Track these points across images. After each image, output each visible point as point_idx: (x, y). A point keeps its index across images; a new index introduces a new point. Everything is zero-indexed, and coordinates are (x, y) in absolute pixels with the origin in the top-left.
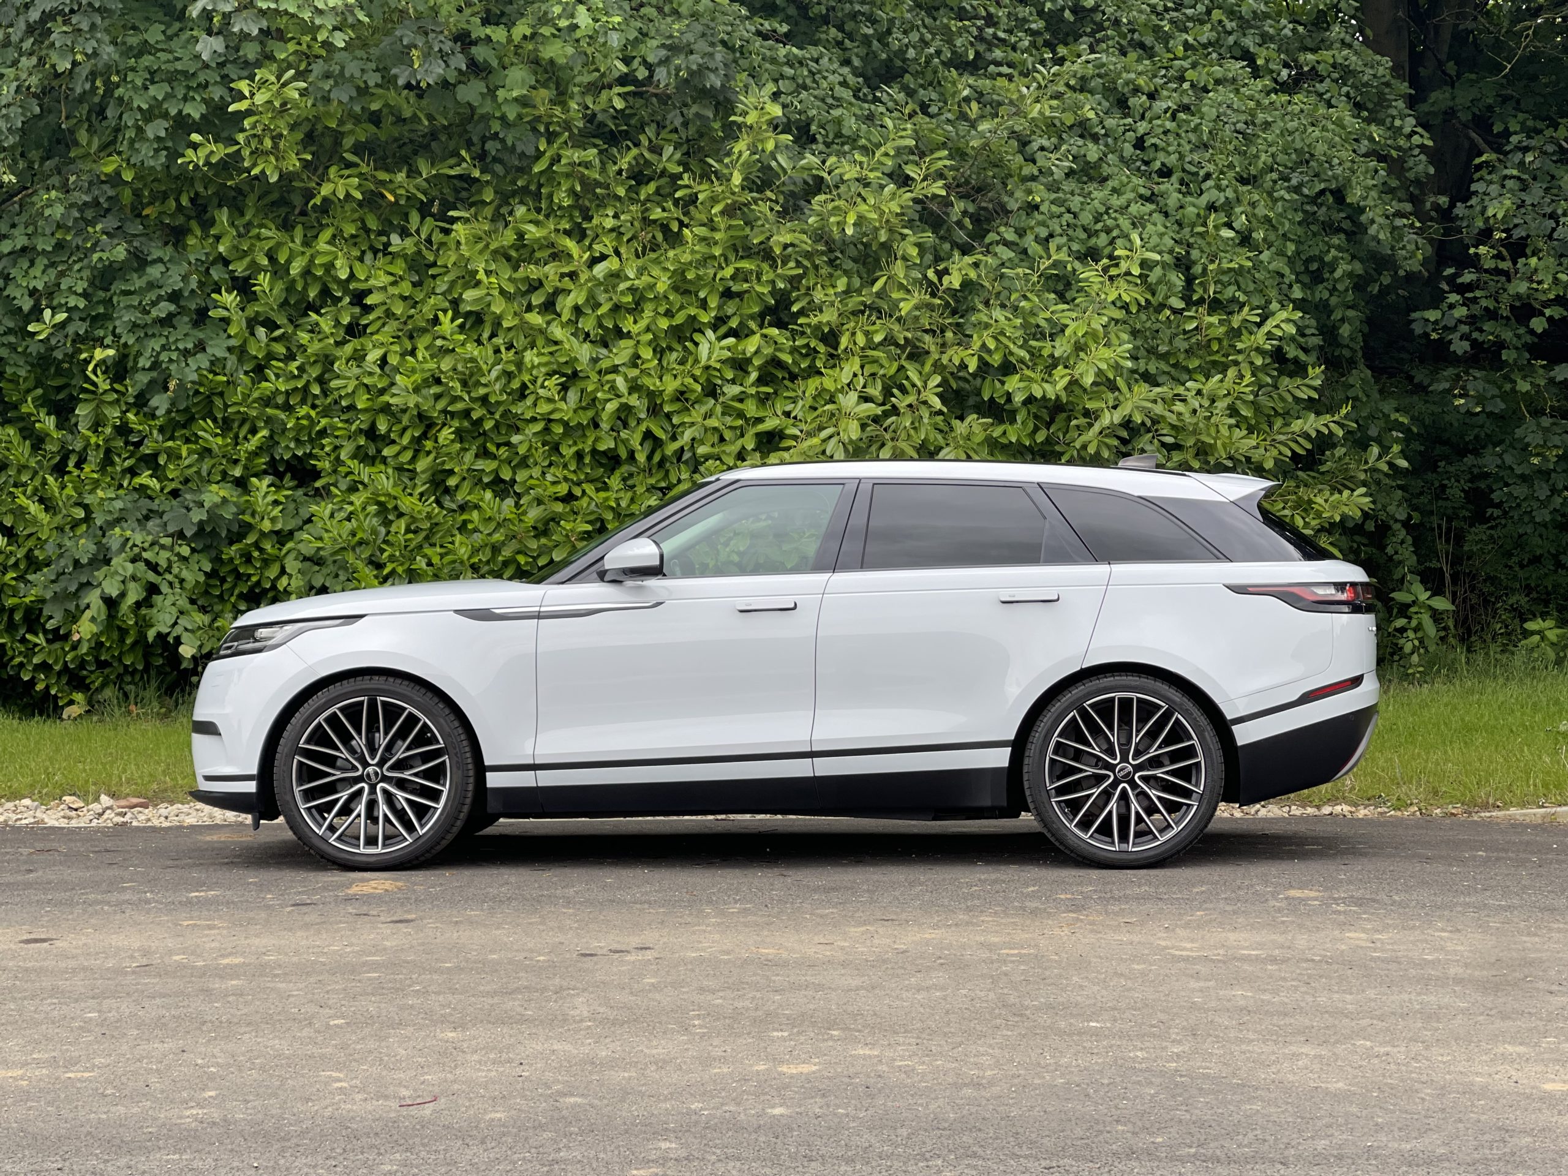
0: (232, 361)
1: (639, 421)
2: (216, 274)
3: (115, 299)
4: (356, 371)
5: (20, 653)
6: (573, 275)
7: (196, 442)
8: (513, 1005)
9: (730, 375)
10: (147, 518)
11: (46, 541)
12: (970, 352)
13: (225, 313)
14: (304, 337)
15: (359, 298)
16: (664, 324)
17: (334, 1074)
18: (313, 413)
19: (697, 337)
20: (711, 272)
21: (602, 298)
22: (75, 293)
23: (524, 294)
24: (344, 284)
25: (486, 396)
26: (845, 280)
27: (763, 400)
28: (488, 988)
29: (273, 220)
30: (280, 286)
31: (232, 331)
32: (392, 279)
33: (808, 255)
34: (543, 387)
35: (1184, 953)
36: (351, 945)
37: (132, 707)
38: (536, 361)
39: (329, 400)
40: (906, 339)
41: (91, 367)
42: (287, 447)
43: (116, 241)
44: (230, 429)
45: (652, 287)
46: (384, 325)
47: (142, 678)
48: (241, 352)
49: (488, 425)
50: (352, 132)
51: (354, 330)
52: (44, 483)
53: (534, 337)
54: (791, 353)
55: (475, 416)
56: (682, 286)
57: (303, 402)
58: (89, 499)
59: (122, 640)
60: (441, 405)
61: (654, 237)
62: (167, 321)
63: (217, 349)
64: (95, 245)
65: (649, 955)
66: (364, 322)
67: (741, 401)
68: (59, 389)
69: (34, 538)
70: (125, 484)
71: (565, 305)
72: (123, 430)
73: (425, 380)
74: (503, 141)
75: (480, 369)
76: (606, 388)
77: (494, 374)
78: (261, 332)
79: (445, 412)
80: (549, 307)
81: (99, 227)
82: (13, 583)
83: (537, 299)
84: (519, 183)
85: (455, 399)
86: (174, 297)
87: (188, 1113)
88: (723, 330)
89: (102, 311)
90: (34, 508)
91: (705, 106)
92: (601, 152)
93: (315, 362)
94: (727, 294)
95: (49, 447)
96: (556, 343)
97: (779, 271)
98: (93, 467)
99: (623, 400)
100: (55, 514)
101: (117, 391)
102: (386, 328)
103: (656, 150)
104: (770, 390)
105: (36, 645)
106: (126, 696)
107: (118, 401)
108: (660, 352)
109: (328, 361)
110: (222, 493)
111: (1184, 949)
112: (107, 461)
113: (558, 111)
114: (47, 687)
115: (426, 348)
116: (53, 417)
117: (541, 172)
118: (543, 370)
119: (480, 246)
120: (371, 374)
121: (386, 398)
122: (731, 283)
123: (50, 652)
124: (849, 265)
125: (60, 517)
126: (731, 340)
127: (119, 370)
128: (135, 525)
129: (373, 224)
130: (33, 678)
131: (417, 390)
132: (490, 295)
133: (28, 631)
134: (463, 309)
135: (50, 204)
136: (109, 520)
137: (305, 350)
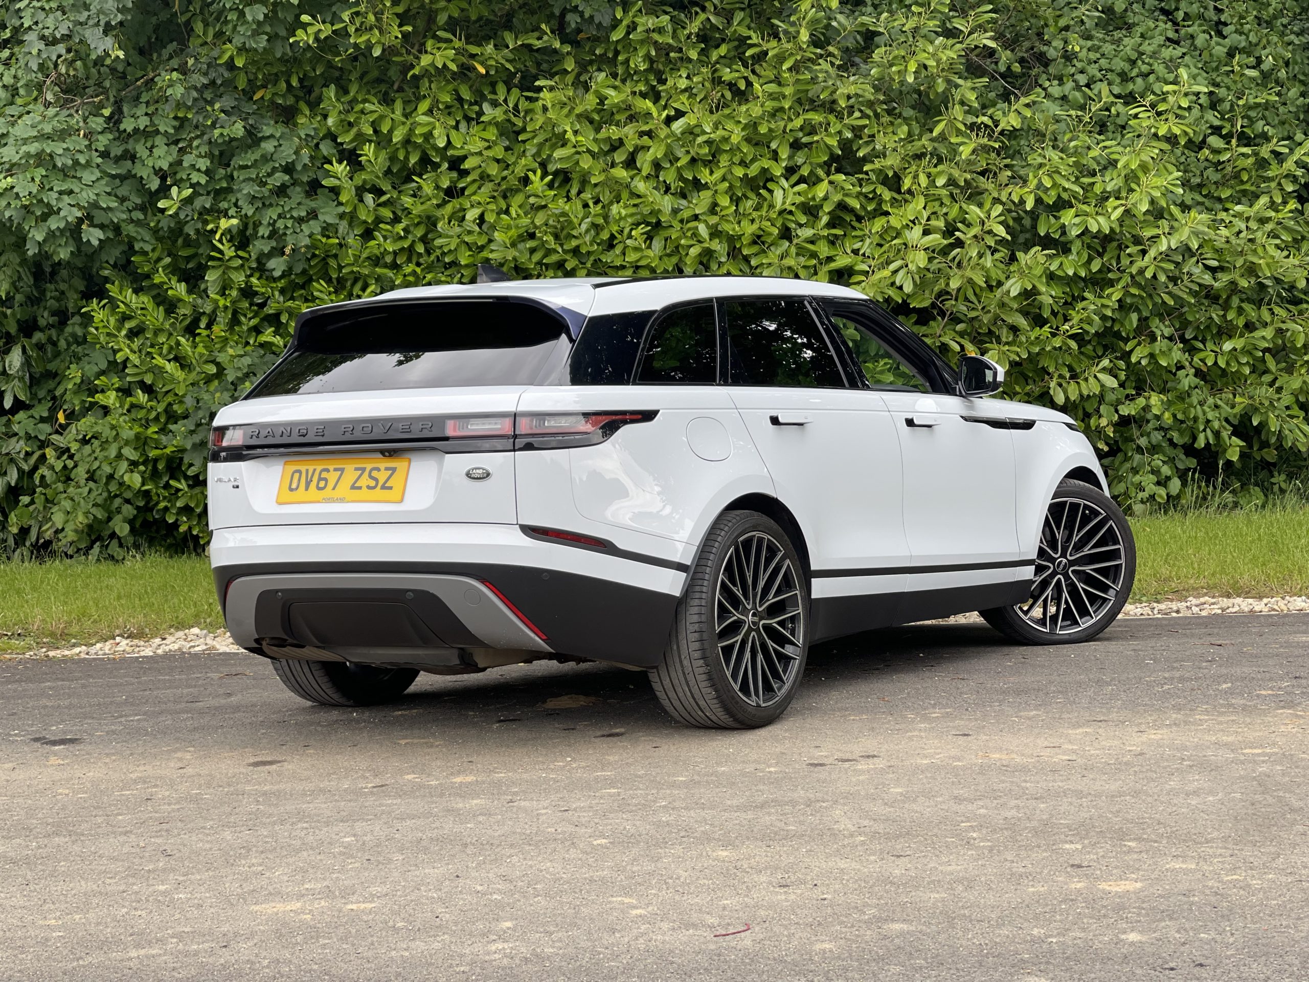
0: (343, 226)
1: (720, 264)
2: (326, 148)
3: (235, 174)
4: (458, 230)
5: (165, 498)
6: (649, 134)
7: (313, 301)
9: (803, 219)
11: (183, 396)
12: (1027, 190)
13: (337, 182)
14: (407, 201)
15: (456, 164)
16: (739, 172)
17: (627, 900)
18: (418, 270)
19: (770, 185)
20: (782, 124)
21: (680, 152)
22: (199, 170)
23: (607, 153)
24: (442, 152)
25: (578, 247)
26: (905, 128)
27: (832, 242)
29: (375, 95)
30: (383, 155)
31: (343, 198)
32: (487, 144)
33: (871, 104)
34: (630, 236)
38: (623, 212)
39: (432, 257)
40: (965, 180)
41: (217, 237)
43: (234, 119)
44: (344, 288)
45: (726, 140)
46: (479, 188)
48: (352, 218)
50: (445, 9)
51: (452, 193)
52: (178, 344)
53: (619, 191)
54: (857, 197)
55: (568, 266)
56: (755, 140)
57: (409, 260)
58: (221, 358)
60: (536, 257)
61: (723, 95)
62: (282, 191)
63: (329, 214)
64: (214, 124)
66: (461, 185)
67: (812, 242)
68: (188, 259)
69: (171, 394)
70: (251, 342)
71: (645, 161)
72: (247, 292)
73: (520, 236)
74: (582, 14)
75: (570, 222)
76: (689, 234)
77: (584, 227)
78: (369, 198)
79: (540, 263)
80: (630, 163)
81: (217, 106)
82: (156, 436)
83: (620, 157)
84: (597, 52)
85: (549, 252)
86: (288, 169)
88: (794, 178)
89: (225, 185)
90: (170, 367)
92: (672, 19)
93: (419, 224)
94: (796, 146)
95: (182, 311)
96: (639, 196)
97: (846, 121)
98: (222, 327)
99: (705, 245)
100: (190, 371)
101: (241, 258)
102: (482, 190)
104: (841, 233)
105: (178, 490)
107: (242, 266)
108: (736, 201)
109: (430, 222)
112: (235, 321)
114: (190, 528)
115: (520, 207)
116: (183, 284)
117: (618, 41)
118: (630, 220)
119: (566, 110)
120: (470, 232)
121: (485, 254)
122: (801, 134)
123: (191, 497)
124: (909, 112)
125: (194, 373)
126: (803, 186)
127: (241, 239)
129: (466, 95)
130: (177, 520)
131: (514, 245)
132: (578, 153)
133: (171, 478)
134: (551, 168)
135: (171, 84)
136: (240, 375)
137: (410, 213)
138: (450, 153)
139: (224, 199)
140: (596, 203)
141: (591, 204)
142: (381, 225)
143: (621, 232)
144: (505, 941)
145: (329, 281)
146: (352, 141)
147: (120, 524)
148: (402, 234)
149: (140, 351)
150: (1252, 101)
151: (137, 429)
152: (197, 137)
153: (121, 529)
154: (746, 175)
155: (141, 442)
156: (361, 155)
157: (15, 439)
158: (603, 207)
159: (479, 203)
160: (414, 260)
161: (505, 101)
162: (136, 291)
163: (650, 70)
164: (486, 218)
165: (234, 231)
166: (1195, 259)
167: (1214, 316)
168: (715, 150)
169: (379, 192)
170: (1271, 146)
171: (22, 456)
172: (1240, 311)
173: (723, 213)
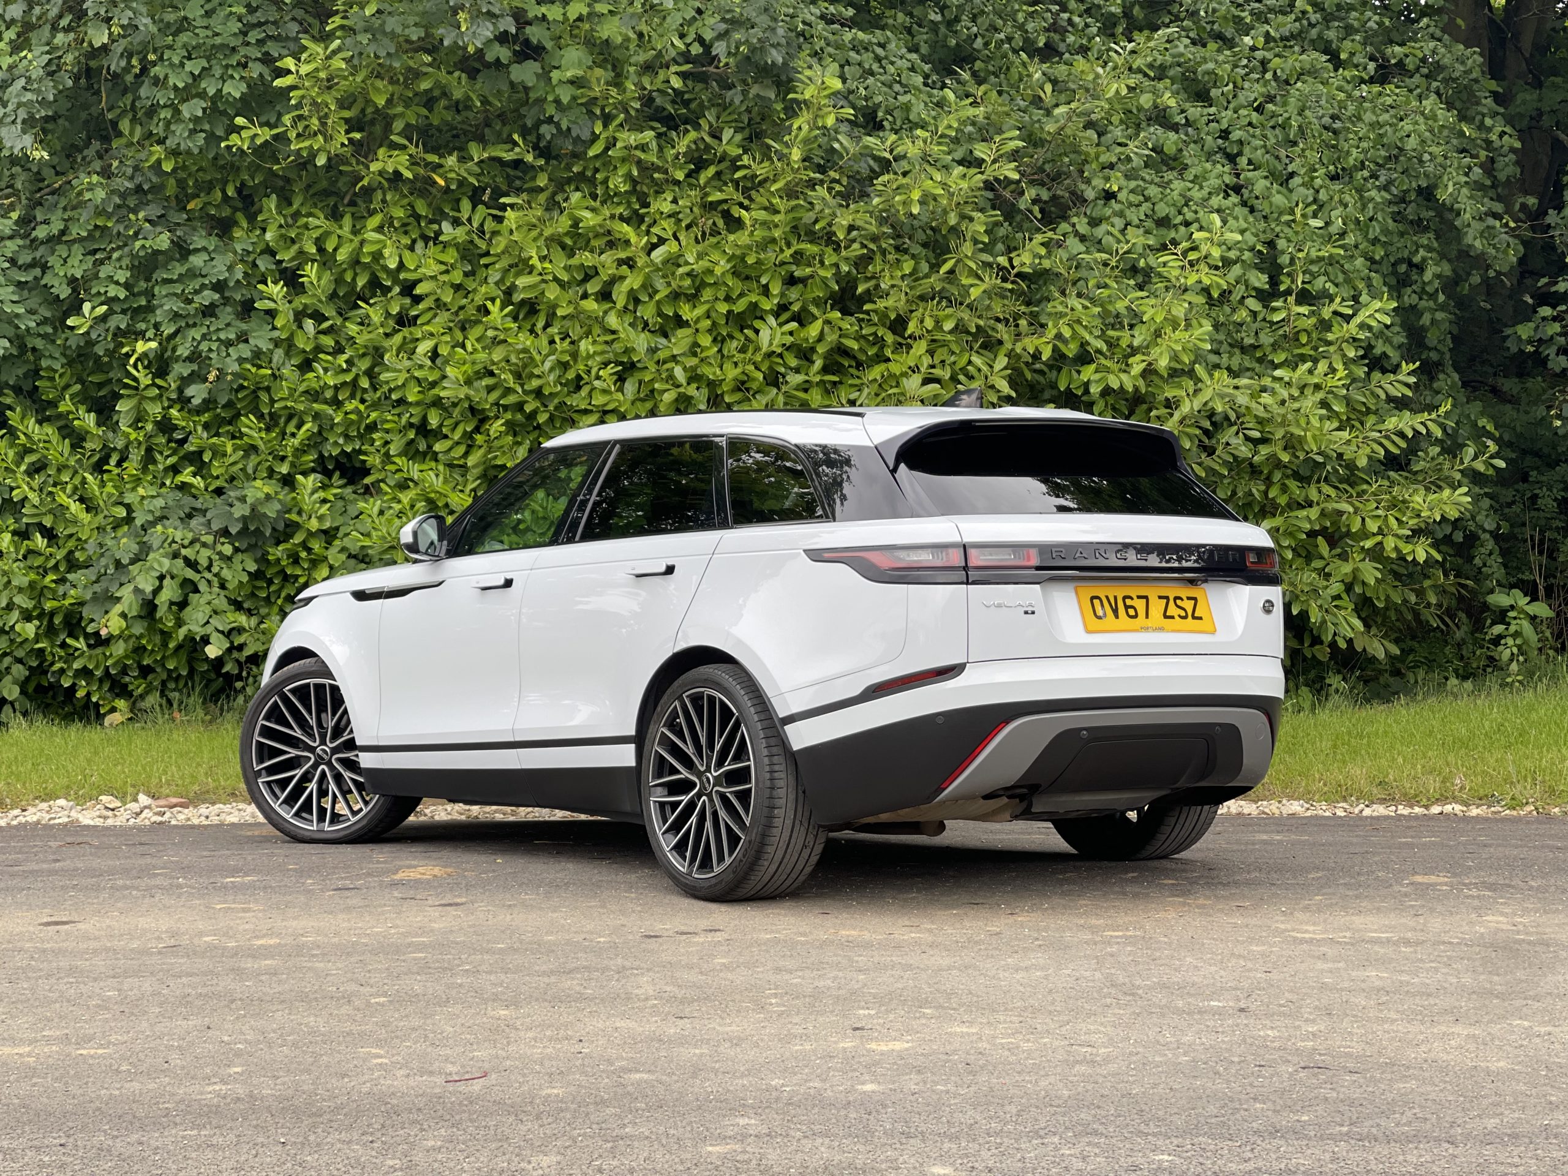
0: (279, 354)
2: (263, 264)
4: (407, 364)
5: (61, 658)
6: (630, 263)
7: (241, 438)
8: (571, 984)
9: (793, 362)
10: (190, 516)
11: (86, 541)
12: (1044, 340)
13: (272, 305)
14: (352, 328)
15: (408, 289)
17: (374, 1051)
18: (362, 407)
20: (772, 255)
23: (579, 282)
24: (394, 274)
25: (540, 388)
26: (911, 263)
27: (828, 390)
28: (544, 968)
30: (327, 276)
31: (279, 323)
32: (443, 268)
33: (875, 239)
34: (598, 378)
35: (1307, 936)
36: (397, 927)
37: (176, 715)
39: (378, 394)
40: (978, 327)
41: (132, 361)
42: (336, 443)
43: (159, 229)
44: (277, 425)
45: (710, 272)
46: (435, 315)
47: (186, 684)
48: (289, 345)
49: (542, 418)
50: (402, 115)
51: (404, 320)
52: (84, 481)
53: (591, 325)
55: (528, 408)
57: (352, 396)
58: (129, 498)
59: (165, 645)
60: (494, 396)
61: (714, 223)
62: (209, 311)
63: (261, 340)
64: (136, 234)
65: (719, 937)
66: (414, 313)
67: (806, 390)
68: (100, 386)
69: (74, 539)
70: (168, 483)
72: (165, 426)
73: (477, 373)
74: (558, 125)
75: (532, 358)
77: (548, 365)
78: (309, 324)
79: (497, 404)
80: (605, 296)
81: (141, 215)
83: (593, 287)
84: (575, 169)
85: (508, 391)
86: (219, 287)
87: (210, 1088)
88: (785, 316)
89: (144, 303)
90: (75, 507)
91: (767, 86)
92: (659, 136)
93: (364, 355)
94: (791, 281)
95: (89, 445)
96: (613, 332)
97: (843, 254)
98: (135, 465)
99: (682, 390)
100: (96, 514)
102: (437, 319)
103: (716, 135)
105: (77, 649)
106: (170, 703)
107: (161, 396)
108: (720, 340)
109: (377, 353)
110: (266, 489)
111: (1306, 931)
112: (149, 458)
113: (614, 92)
114: (88, 695)
115: (478, 340)
116: (92, 414)
117: (596, 157)
118: (598, 359)
119: (534, 233)
120: (421, 367)
121: (435, 391)
123: (90, 657)
124: (917, 249)
125: (101, 516)
127: (160, 365)
128: (178, 523)
130: (74, 685)
131: (468, 382)
132: (544, 281)
133: (70, 635)
134: (517, 297)
135: (91, 188)
136: (151, 518)
137: (355, 343)
138: (402, 276)
139: (143, 320)
140: (562, 339)
141: (557, 340)
142: (321, 356)
143: (588, 372)
144: (226, 1083)
145: (260, 417)
146: (292, 259)
147: (9, 686)
148: (345, 366)
149: (41, 490)
150: (1314, 254)
151: (33, 576)
152: (119, 248)
153: (11, 691)
154: (729, 312)
155: (36, 591)
156: (302, 276)
158: (572, 343)
159: (432, 334)
160: (358, 397)
161: (469, 220)
162: (40, 422)
163: (633, 191)
164: (440, 351)
165: (152, 355)
166: (1235, 428)
167: (1254, 491)
168: (699, 283)
169: (319, 317)
170: (1335, 306)
172: (1284, 489)
173: (704, 355)
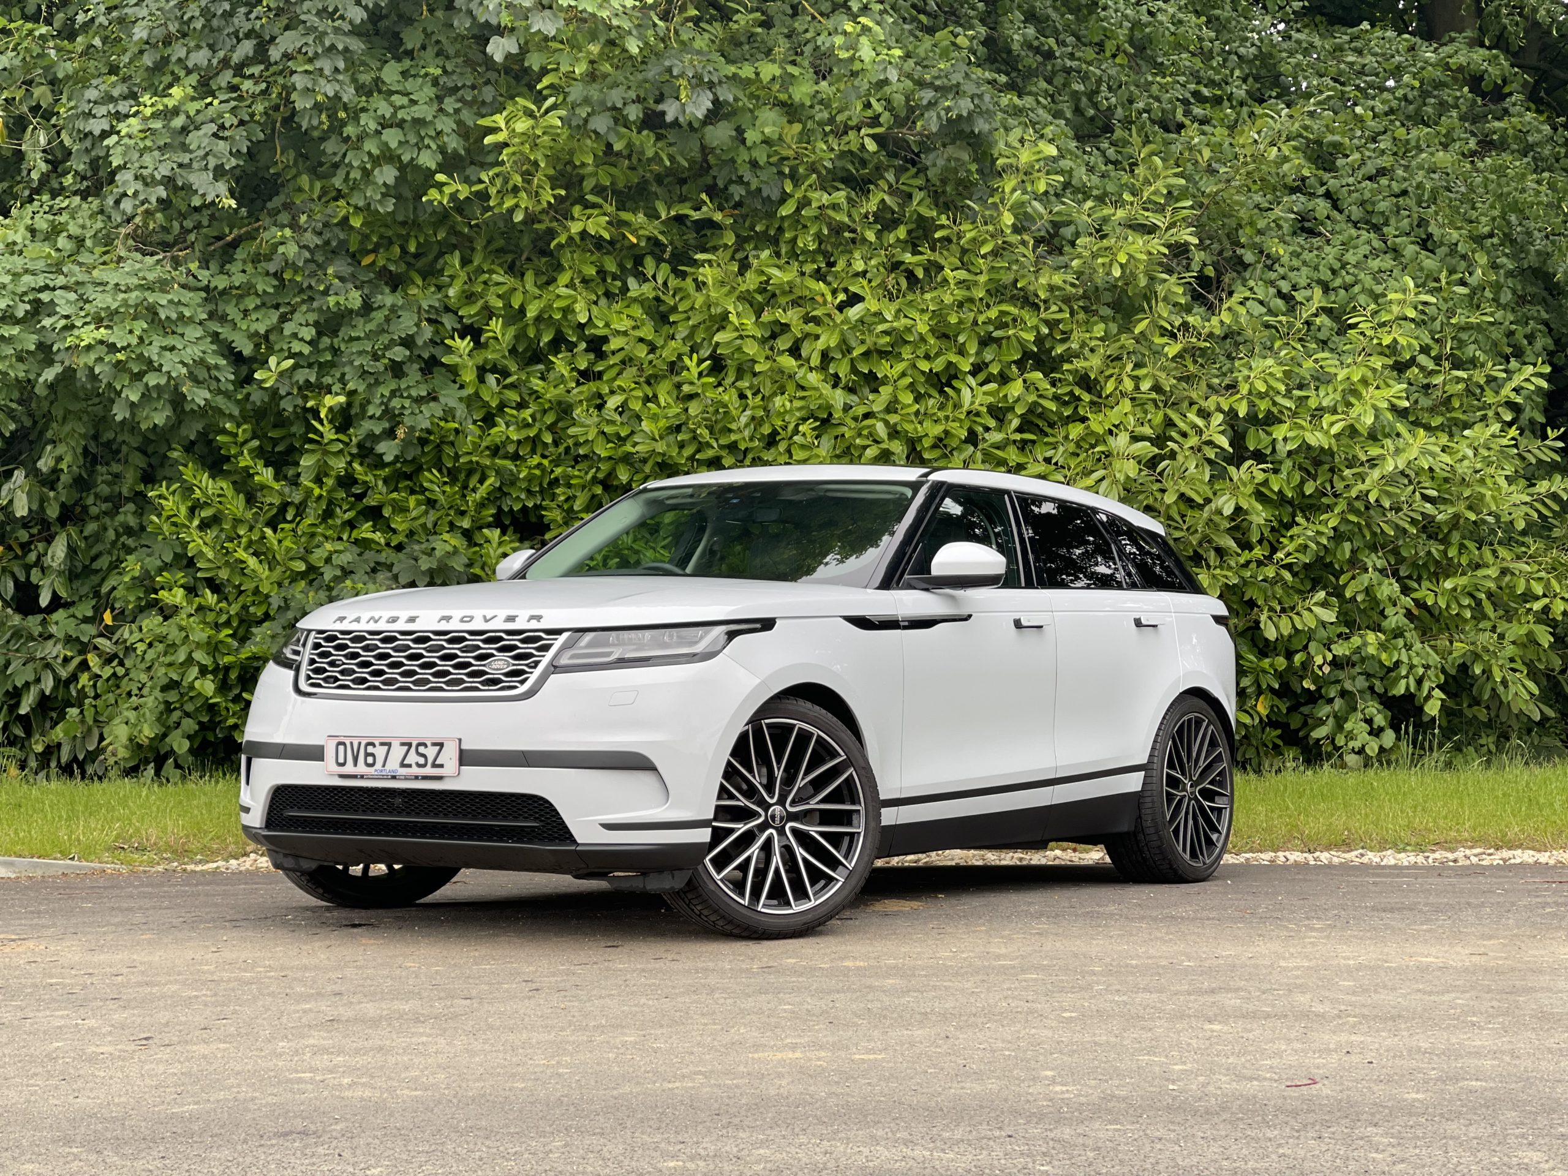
0: (462, 410)
2: (448, 322)
3: (343, 346)
4: (596, 418)
7: (422, 494)
9: (992, 423)
10: (374, 570)
12: (1238, 396)
13: (458, 360)
14: (537, 384)
15: (597, 346)
16: (923, 366)
18: (546, 462)
19: (955, 383)
20: (972, 315)
21: (854, 342)
24: (581, 329)
25: (735, 442)
27: (1023, 446)
29: (501, 265)
30: (511, 332)
31: (467, 377)
32: (632, 323)
34: (796, 432)
38: (789, 405)
39: (561, 449)
42: (517, 498)
43: (349, 286)
44: (457, 479)
45: (908, 330)
46: (621, 373)
51: (586, 375)
52: (261, 535)
53: (782, 381)
54: (1053, 400)
55: (726, 463)
56: (942, 330)
57: (533, 452)
60: (688, 452)
63: (450, 397)
64: (327, 289)
66: (599, 368)
67: (1004, 448)
68: (278, 441)
70: (345, 537)
71: (812, 352)
72: (347, 481)
73: (670, 427)
74: (748, 185)
75: (728, 414)
76: (865, 432)
77: (744, 420)
78: (492, 379)
79: (692, 458)
81: (330, 271)
82: (229, 640)
83: (784, 343)
85: (702, 447)
86: (408, 342)
88: (981, 377)
89: (329, 358)
90: (252, 562)
94: (986, 342)
95: (268, 500)
96: (803, 388)
97: (1042, 315)
98: (312, 520)
99: (884, 446)
100: (273, 567)
101: (341, 442)
102: (625, 375)
104: (1033, 438)
107: (341, 451)
109: (564, 410)
110: (454, 542)
112: (328, 514)
115: (669, 394)
116: (270, 469)
117: (785, 217)
118: (798, 414)
119: (727, 289)
120: (610, 422)
121: (626, 447)
122: (992, 328)
124: (1107, 312)
125: (278, 570)
126: (993, 386)
127: (344, 419)
128: (366, 577)
129: (611, 267)
131: (663, 437)
132: (741, 337)
135: (283, 242)
137: (538, 397)
138: (590, 331)
139: (327, 374)
140: (754, 394)
141: (749, 394)
142: (506, 410)
143: (784, 428)
145: (443, 470)
146: (475, 315)
147: (179, 739)
148: (529, 421)
149: (214, 544)
150: (1464, 321)
151: (208, 632)
153: (180, 745)
154: (931, 369)
155: (214, 647)
156: (486, 331)
157: (51, 642)
158: (763, 399)
159: (622, 390)
160: (539, 451)
162: (213, 477)
163: (819, 251)
164: (630, 406)
165: (339, 410)
166: (1412, 487)
167: (1433, 551)
168: (899, 339)
169: (506, 373)
170: (1486, 370)
171: (59, 661)
172: (1463, 549)
173: (904, 412)
